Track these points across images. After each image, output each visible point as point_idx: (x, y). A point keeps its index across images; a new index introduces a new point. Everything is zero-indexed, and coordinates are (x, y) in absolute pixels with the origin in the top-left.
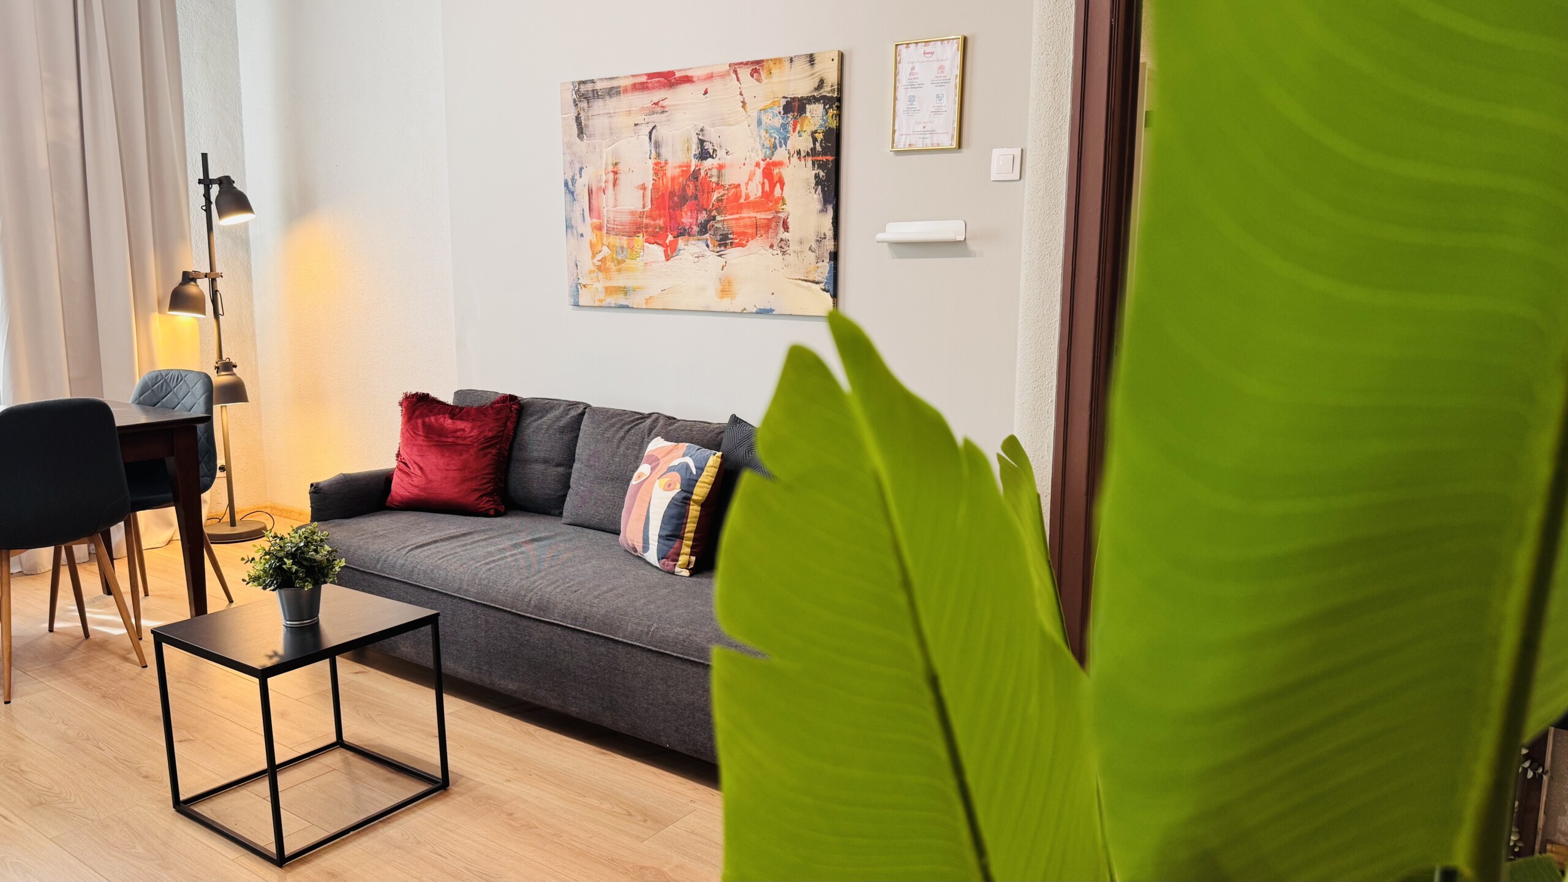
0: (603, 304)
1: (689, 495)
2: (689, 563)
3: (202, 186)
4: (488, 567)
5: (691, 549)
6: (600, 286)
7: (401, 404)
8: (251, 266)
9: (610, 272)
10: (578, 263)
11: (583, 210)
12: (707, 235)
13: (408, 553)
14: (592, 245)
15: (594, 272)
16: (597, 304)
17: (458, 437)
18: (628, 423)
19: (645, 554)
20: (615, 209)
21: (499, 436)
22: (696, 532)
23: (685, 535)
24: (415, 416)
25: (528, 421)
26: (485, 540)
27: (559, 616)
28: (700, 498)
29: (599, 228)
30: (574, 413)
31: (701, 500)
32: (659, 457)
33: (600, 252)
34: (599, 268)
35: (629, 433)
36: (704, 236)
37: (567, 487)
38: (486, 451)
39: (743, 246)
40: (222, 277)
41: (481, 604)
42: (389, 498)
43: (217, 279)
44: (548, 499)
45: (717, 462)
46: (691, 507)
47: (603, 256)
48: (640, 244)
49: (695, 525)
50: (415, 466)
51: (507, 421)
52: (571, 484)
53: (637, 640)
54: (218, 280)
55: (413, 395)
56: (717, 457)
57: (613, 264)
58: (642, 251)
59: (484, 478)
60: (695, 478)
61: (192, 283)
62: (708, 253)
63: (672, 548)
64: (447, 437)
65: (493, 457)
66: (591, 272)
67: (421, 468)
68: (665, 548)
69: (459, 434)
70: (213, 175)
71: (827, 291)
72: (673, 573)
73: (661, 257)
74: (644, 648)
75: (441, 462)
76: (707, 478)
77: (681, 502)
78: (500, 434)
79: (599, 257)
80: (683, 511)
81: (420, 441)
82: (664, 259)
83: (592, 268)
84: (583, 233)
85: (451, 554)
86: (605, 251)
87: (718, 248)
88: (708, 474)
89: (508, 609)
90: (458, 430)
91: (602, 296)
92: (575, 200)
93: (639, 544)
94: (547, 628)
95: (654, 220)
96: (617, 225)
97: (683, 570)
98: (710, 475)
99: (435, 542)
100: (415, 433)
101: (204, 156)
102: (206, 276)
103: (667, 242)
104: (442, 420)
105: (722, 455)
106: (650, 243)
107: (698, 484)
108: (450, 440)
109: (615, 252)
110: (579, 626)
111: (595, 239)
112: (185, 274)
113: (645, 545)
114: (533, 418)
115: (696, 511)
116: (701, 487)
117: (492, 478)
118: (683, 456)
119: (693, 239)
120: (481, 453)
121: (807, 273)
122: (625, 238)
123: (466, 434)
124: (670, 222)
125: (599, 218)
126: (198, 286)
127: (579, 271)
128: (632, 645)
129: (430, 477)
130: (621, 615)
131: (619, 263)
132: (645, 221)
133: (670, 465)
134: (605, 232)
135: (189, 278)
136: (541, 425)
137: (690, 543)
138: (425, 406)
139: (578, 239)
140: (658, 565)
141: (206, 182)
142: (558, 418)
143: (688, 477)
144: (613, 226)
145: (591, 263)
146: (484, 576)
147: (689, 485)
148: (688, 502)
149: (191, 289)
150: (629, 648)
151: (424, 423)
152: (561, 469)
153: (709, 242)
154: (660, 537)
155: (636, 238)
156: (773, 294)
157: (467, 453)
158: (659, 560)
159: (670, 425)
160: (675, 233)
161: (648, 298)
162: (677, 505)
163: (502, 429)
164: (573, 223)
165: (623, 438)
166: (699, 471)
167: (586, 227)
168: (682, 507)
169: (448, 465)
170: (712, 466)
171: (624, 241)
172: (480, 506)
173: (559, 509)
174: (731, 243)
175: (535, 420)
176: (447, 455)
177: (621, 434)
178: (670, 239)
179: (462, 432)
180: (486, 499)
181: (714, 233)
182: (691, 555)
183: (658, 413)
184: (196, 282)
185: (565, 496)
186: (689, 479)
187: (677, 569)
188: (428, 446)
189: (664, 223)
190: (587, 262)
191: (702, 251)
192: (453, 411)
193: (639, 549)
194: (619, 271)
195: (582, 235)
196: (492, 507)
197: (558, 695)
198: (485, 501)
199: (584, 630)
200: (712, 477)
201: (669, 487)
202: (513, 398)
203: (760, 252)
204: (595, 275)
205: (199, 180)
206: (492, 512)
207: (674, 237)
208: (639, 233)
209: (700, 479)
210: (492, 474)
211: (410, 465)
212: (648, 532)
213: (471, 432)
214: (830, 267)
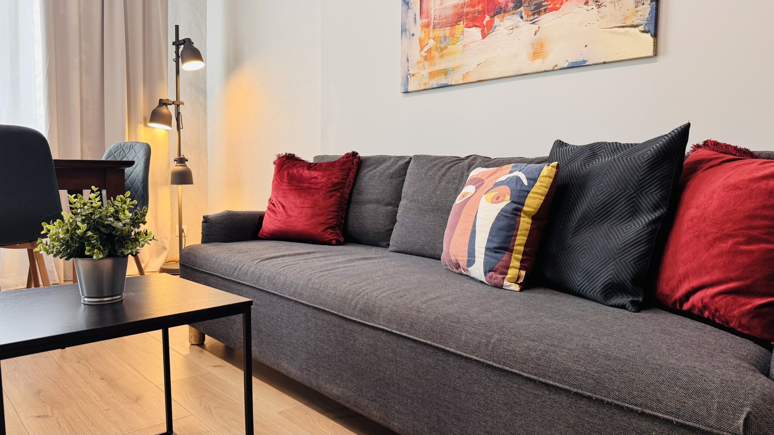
0: (427, 87)
1: (519, 206)
2: (519, 277)
3: (175, 46)
4: (322, 274)
5: (521, 263)
6: (425, 73)
7: (275, 163)
8: (207, 106)
9: (434, 59)
10: (409, 58)
11: (415, 15)
12: (522, 8)
13: (258, 262)
14: (421, 41)
15: (421, 62)
16: (423, 87)
17: (312, 183)
18: (448, 163)
19: (469, 269)
20: (440, 7)
21: (342, 183)
22: (526, 246)
23: (515, 248)
24: (283, 169)
25: (365, 171)
26: (325, 257)
27: (383, 321)
28: (532, 210)
29: (427, 26)
30: (402, 162)
31: (532, 212)
32: (483, 178)
33: (427, 44)
34: (426, 58)
35: (450, 170)
36: (519, 10)
37: (394, 222)
38: (332, 193)
39: (556, 9)
40: (183, 104)
41: (312, 306)
42: (261, 231)
43: (180, 105)
44: (378, 233)
45: (552, 171)
46: (522, 219)
47: (429, 48)
48: (460, 30)
49: (526, 238)
50: (279, 205)
51: (349, 172)
52: (397, 218)
53: (473, 353)
55: (283, 156)
56: (552, 167)
57: (437, 52)
58: (462, 36)
59: (329, 215)
60: (527, 189)
61: (164, 106)
62: (522, 23)
63: (500, 261)
64: (304, 183)
65: (337, 198)
66: (419, 62)
67: (283, 207)
68: (492, 260)
69: (313, 180)
70: (181, 38)
71: (647, 32)
72: (500, 287)
73: (478, 37)
74: (483, 363)
75: (298, 201)
76: (540, 189)
77: (511, 214)
78: (343, 181)
79: (426, 49)
80: (513, 223)
81: (285, 186)
82: (481, 37)
83: (420, 59)
84: (414, 33)
85: (293, 264)
86: (431, 43)
87: (532, 16)
88: (541, 184)
89: (336, 313)
90: (312, 178)
91: (426, 80)
92: (409, 8)
93: (463, 259)
94: (372, 332)
95: (473, 6)
96: (442, 19)
97: (512, 284)
98: (544, 185)
99: (283, 256)
100: (281, 181)
101: (177, 27)
102: (173, 103)
103: (485, 22)
104: (301, 171)
105: (558, 164)
106: (469, 28)
107: (530, 195)
108: (306, 185)
109: (439, 42)
110: (405, 332)
111: (423, 35)
112: (161, 100)
113: (470, 259)
114: (369, 169)
115: (528, 223)
116: (533, 198)
117: (336, 215)
118: (511, 172)
119: (508, 15)
120: (328, 194)
121: (625, 19)
122: (448, 28)
123: (318, 181)
124: (488, 5)
125: (428, 17)
126: (168, 109)
127: (409, 64)
128: (466, 358)
129: (290, 212)
130: (453, 322)
131: (442, 50)
132: (466, 10)
133: (497, 182)
134: (432, 27)
135: (163, 103)
136: (375, 173)
137: (520, 257)
138: (290, 162)
139: (410, 39)
140: (483, 279)
141: (177, 44)
142: (389, 168)
143: (519, 188)
144: (438, 21)
145: (420, 55)
146: (317, 281)
147: (519, 197)
148: (519, 213)
149: (164, 110)
150: (463, 362)
151: (288, 174)
152: (389, 208)
153: (523, 14)
154: (487, 249)
155: (457, 26)
156: (586, 46)
157: (318, 195)
158: (485, 273)
159: (488, 161)
160: (492, 13)
161: (465, 74)
162: (507, 217)
163: (346, 177)
164: (407, 27)
165: (444, 175)
166: (532, 182)
167: (417, 29)
168: (511, 219)
169: (303, 203)
170: (546, 176)
171: (447, 31)
172: (325, 236)
173: (387, 241)
174: (545, 10)
175: (371, 170)
176: (303, 196)
177: (444, 170)
178: (487, 20)
179: (314, 180)
180: (330, 231)
181: (529, 4)
182: (520, 269)
183: (475, 155)
184: (167, 107)
185: (392, 230)
186: (520, 190)
187: (506, 283)
188: (290, 190)
189: (482, 7)
190: (416, 55)
191: (516, 23)
192: (310, 166)
193: (463, 263)
194: (442, 56)
195: (413, 35)
196: (335, 237)
197: (380, 406)
198: (329, 233)
199: (411, 336)
200: (546, 187)
201: (497, 199)
202: (354, 154)
203: (574, 11)
204: (422, 64)
205: (173, 42)
206: (334, 242)
207: (491, 17)
208: (460, 21)
209: (533, 190)
210: (336, 212)
211: (276, 205)
212: (474, 245)
213: (322, 179)
214: (652, 8)
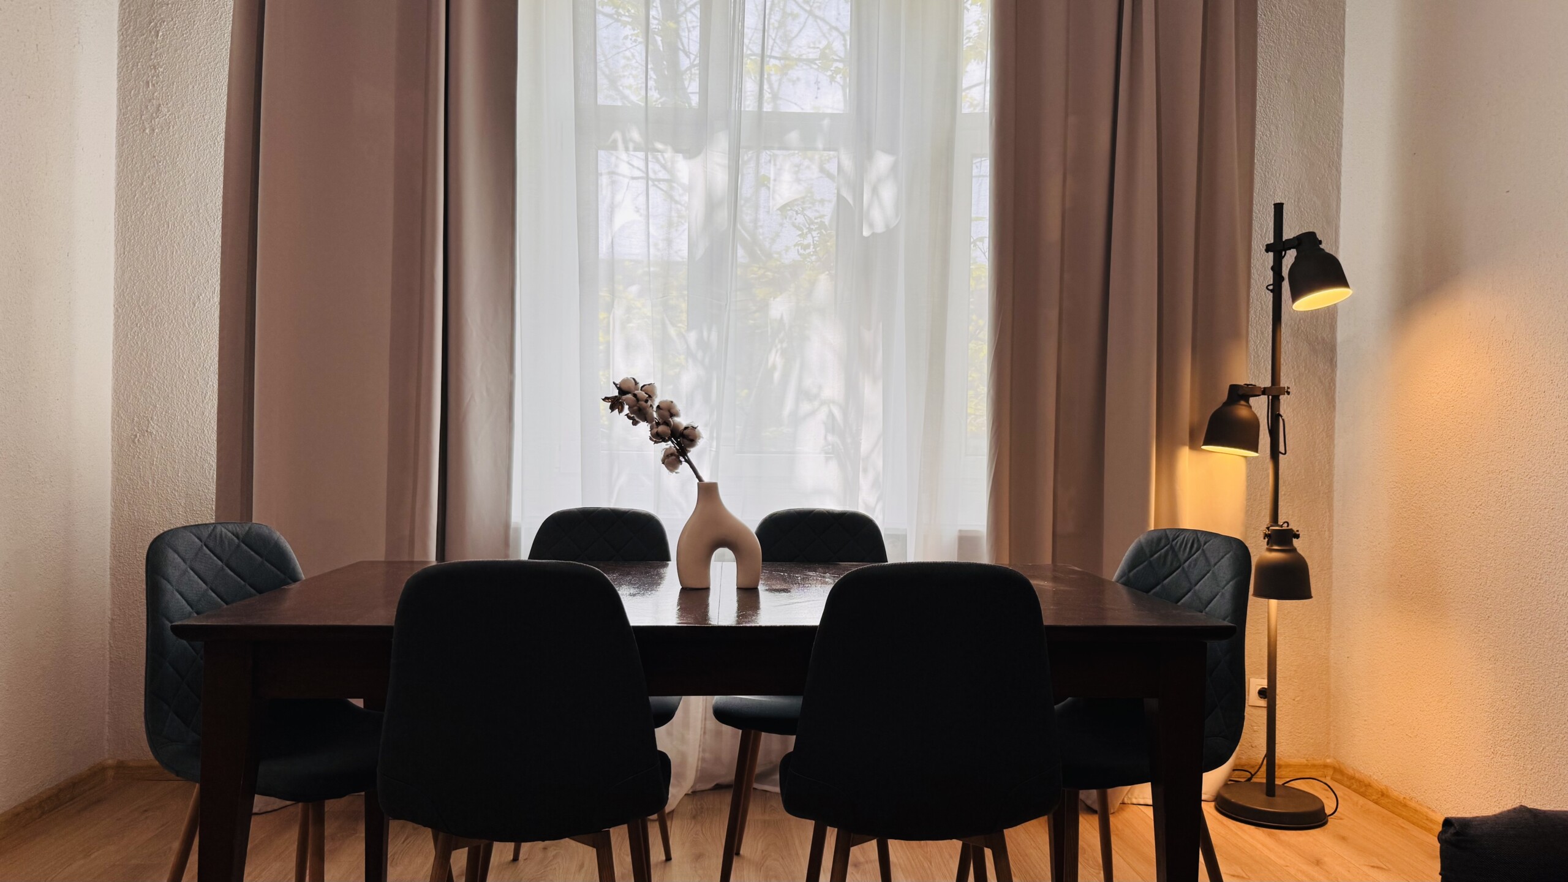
3: (1271, 254)
40: (1288, 393)
43: (1281, 397)
54: (1283, 398)
61: (1243, 402)
101: (1279, 208)
102: (1264, 393)
112: (1234, 388)
126: (1250, 407)
135: (1240, 394)
141: (1278, 248)
149: (1242, 412)
184: (1247, 401)
205: (1268, 247)
